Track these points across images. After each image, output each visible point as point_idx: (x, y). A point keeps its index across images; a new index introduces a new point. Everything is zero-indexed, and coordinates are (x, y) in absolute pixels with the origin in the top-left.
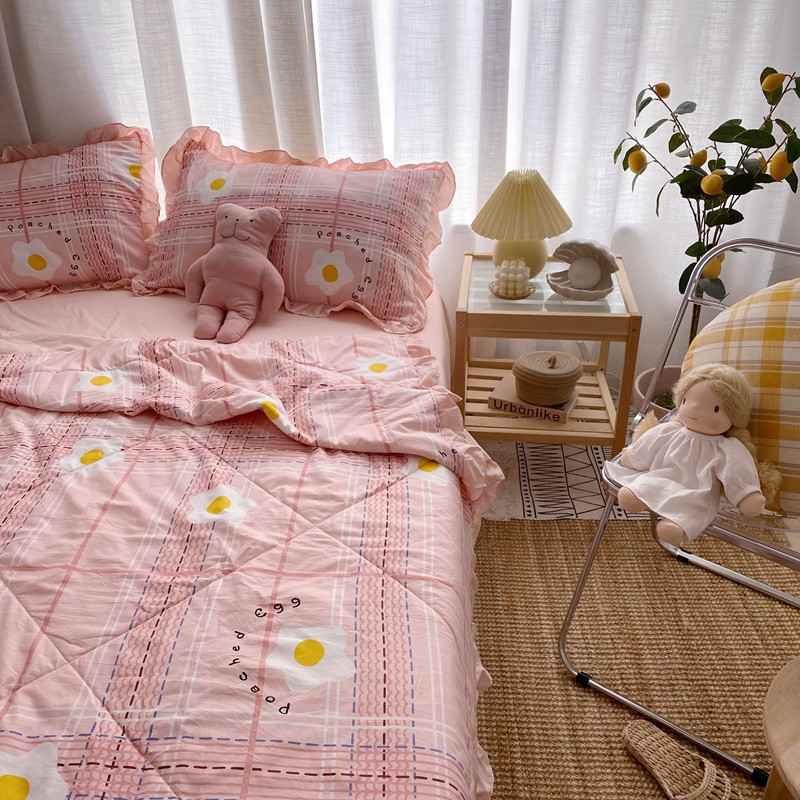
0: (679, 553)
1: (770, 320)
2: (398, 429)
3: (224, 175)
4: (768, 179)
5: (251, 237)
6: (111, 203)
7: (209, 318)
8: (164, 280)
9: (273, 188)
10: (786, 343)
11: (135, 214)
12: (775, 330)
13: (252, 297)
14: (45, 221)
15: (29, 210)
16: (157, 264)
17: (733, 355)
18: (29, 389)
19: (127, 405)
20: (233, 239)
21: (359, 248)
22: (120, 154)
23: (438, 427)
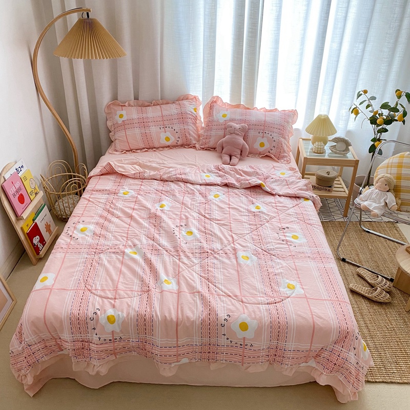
0: (367, 230)
1: (399, 163)
2: (297, 190)
3: (226, 113)
4: (396, 120)
5: (239, 133)
6: (189, 121)
7: (227, 158)
8: (206, 146)
9: (244, 118)
10: (403, 169)
11: (195, 124)
12: (400, 165)
13: (239, 152)
14: (171, 126)
15: (166, 123)
16: (204, 141)
17: (389, 172)
19: (219, 183)
20: (234, 134)
21: (272, 137)
22: (190, 104)
23: (307, 190)
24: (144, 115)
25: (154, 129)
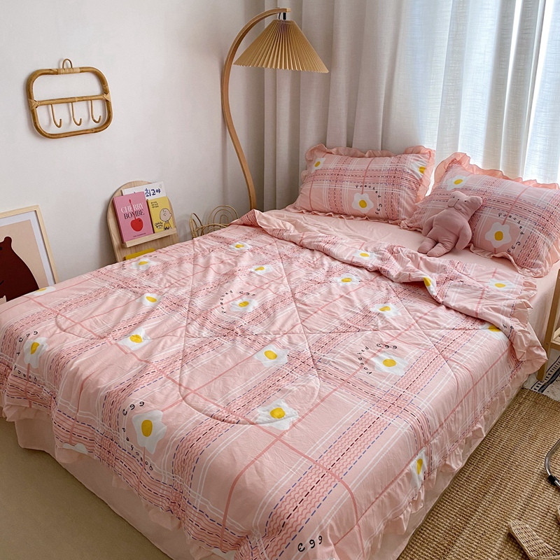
2: (487, 308)
3: (464, 178)
5: (463, 209)
6: (405, 183)
8: (416, 224)
11: (415, 191)
13: (452, 238)
14: (372, 186)
15: (367, 180)
16: (416, 216)
18: (335, 250)
19: (370, 266)
20: (453, 208)
21: (520, 225)
22: (418, 160)
24: (344, 166)
25: (347, 186)
